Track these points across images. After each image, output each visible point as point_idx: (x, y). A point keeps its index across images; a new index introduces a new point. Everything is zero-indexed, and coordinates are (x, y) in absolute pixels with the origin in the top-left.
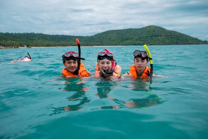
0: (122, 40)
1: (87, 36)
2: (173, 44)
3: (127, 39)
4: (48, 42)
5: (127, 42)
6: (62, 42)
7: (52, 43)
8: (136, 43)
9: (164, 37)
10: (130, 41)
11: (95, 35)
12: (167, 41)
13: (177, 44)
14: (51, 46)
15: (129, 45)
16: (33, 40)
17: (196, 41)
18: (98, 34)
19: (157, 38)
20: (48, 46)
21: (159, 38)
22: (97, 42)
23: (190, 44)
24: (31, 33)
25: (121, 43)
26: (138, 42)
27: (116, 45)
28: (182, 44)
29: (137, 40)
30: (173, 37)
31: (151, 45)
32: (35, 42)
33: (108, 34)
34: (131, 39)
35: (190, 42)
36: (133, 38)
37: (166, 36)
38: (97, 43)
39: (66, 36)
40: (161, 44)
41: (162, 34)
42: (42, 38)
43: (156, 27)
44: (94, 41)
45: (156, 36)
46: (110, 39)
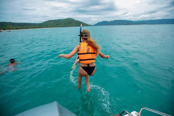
0: (57, 25)
1: (39, 23)
2: (78, 26)
3: (59, 24)
4: (16, 27)
5: (59, 25)
6: (25, 27)
7: (19, 28)
8: (63, 26)
10: (60, 25)
11: (43, 23)
12: (76, 25)
14: (19, 29)
16: (6, 26)
19: (72, 24)
20: (17, 29)
21: (73, 23)
22: (45, 26)
23: (85, 26)
24: (4, 22)
25: (56, 26)
26: (64, 26)
27: (54, 27)
29: (63, 25)
31: (70, 27)
32: (7, 27)
33: (49, 22)
34: (61, 24)
36: (62, 24)
37: (75, 23)
38: (44, 27)
39: (27, 23)
40: (74, 26)
42: (12, 25)
43: (71, 19)
44: (43, 26)
45: (71, 23)
46: (51, 25)
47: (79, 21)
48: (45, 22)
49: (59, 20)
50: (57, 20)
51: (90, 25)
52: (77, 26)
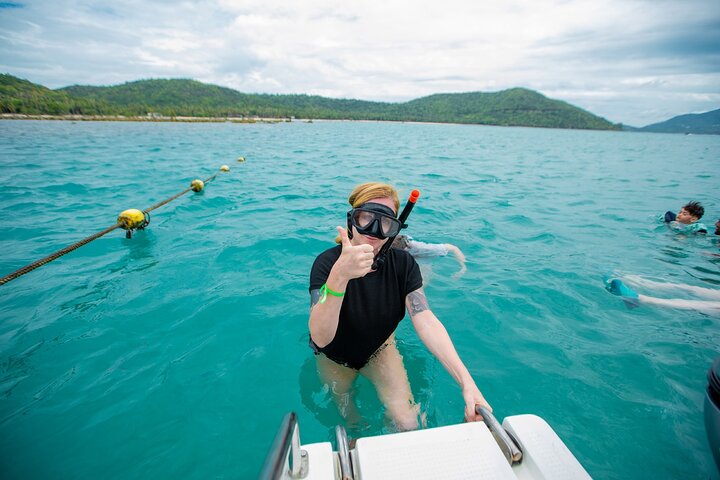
0: (458, 114)
1: (396, 104)
2: (555, 127)
3: (468, 112)
4: (329, 112)
5: (468, 117)
6: (352, 113)
7: (335, 114)
8: (483, 120)
9: (540, 112)
11: (410, 102)
12: (545, 120)
13: (562, 126)
14: (334, 119)
15: (470, 123)
16: (304, 107)
17: (602, 124)
18: (415, 100)
19: (525, 112)
20: (329, 118)
21: (531, 112)
22: (413, 114)
23: (588, 128)
24: (302, 95)
25: (456, 119)
26: (487, 119)
27: (446, 122)
28: (573, 128)
29: (486, 114)
30: (557, 112)
31: (513, 125)
32: (307, 110)
33: (435, 100)
34: (475, 112)
35: (590, 124)
36: (480, 111)
37: (544, 111)
38: (413, 117)
39: (359, 101)
40: (532, 126)
41: (537, 105)
42: (320, 105)
43: (527, 92)
44: (408, 113)
45: (524, 109)
46: (437, 110)
47: (562, 103)
48: (419, 100)
49: (474, 93)
50: (464, 94)
51: (619, 127)
52: (546, 127)
